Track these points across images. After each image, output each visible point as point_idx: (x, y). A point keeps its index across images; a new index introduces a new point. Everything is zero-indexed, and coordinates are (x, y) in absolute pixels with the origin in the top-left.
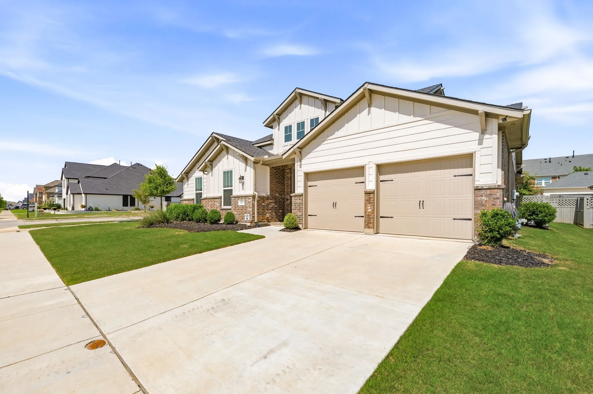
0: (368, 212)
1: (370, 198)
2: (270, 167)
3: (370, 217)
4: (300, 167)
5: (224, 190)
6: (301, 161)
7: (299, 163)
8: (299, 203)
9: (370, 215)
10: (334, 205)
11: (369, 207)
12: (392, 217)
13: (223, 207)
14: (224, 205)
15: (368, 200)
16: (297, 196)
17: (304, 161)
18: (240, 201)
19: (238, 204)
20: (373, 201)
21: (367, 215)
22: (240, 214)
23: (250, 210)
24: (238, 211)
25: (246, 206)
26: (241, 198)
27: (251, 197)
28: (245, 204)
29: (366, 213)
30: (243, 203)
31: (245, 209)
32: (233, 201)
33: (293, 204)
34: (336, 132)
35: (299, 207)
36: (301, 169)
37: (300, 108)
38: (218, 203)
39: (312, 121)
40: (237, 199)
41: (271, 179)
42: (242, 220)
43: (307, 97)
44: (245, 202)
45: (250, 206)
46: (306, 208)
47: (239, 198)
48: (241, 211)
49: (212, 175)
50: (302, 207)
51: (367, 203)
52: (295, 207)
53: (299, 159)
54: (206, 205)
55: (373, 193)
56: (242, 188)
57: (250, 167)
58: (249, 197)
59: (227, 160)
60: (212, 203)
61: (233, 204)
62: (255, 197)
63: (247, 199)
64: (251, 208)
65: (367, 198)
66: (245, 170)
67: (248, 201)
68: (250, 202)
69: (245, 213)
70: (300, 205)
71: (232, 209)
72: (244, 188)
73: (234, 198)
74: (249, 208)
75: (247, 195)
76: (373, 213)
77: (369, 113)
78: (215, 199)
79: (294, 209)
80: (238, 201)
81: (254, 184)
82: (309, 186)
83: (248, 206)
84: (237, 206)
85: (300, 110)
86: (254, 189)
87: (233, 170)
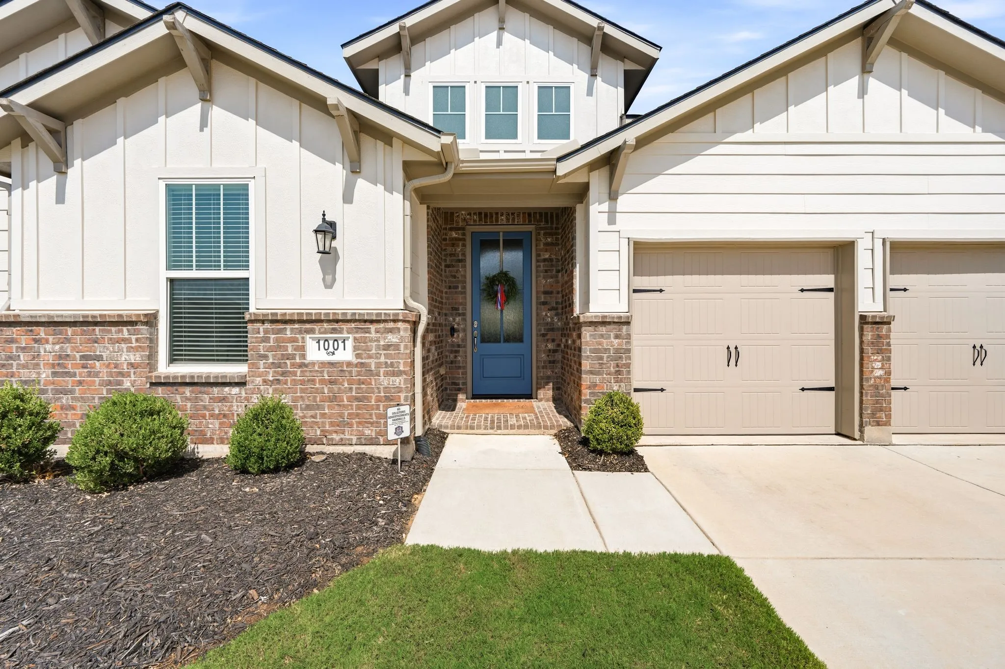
0: (875, 378)
1: (879, 337)
2: (428, 208)
3: (881, 392)
4: (612, 221)
5: (172, 281)
6: (613, 196)
7: (605, 206)
8: (617, 351)
9: (880, 388)
10: (733, 355)
11: (878, 363)
12: (905, 389)
13: (164, 368)
14: (173, 359)
15: (872, 343)
16: (609, 323)
17: (623, 202)
18: (313, 339)
19: (303, 356)
20: (889, 344)
21: (871, 386)
22: (318, 407)
23: (397, 384)
24: (302, 391)
25: (362, 365)
26: (325, 325)
27: (404, 321)
28: (358, 356)
29: (868, 380)
30: (345, 354)
31: (361, 382)
32: (266, 340)
33: (586, 352)
34: (757, 126)
35: (618, 366)
36: (612, 228)
37: (499, 43)
38: (129, 349)
39: (544, 91)
40: (292, 329)
41: (429, 253)
42: (334, 436)
43: (527, 15)
44: (355, 348)
45: (392, 365)
46: (622, 370)
47: (308, 326)
48: (326, 391)
49: (60, 198)
50: (628, 366)
51: (868, 349)
52: (597, 366)
53: (605, 189)
54: (10, 358)
55: (889, 323)
56: (324, 279)
57: (380, 187)
58: (391, 325)
59: (202, 130)
60: (73, 349)
61: (265, 357)
62: (415, 324)
63: (373, 335)
64: (399, 373)
65: (869, 336)
66: (348, 198)
67: (382, 343)
68: (396, 347)
69: (358, 399)
70: (621, 358)
71: (259, 380)
72: (334, 280)
73: (263, 322)
74: (387, 374)
75: (377, 314)
76: (887, 380)
77: (862, 92)
78: (97, 329)
79: (591, 372)
80: (295, 340)
81: (408, 265)
82: (635, 291)
83: (379, 365)
84: (293, 365)
85: (498, 47)
86: (408, 285)
87: (252, 184)
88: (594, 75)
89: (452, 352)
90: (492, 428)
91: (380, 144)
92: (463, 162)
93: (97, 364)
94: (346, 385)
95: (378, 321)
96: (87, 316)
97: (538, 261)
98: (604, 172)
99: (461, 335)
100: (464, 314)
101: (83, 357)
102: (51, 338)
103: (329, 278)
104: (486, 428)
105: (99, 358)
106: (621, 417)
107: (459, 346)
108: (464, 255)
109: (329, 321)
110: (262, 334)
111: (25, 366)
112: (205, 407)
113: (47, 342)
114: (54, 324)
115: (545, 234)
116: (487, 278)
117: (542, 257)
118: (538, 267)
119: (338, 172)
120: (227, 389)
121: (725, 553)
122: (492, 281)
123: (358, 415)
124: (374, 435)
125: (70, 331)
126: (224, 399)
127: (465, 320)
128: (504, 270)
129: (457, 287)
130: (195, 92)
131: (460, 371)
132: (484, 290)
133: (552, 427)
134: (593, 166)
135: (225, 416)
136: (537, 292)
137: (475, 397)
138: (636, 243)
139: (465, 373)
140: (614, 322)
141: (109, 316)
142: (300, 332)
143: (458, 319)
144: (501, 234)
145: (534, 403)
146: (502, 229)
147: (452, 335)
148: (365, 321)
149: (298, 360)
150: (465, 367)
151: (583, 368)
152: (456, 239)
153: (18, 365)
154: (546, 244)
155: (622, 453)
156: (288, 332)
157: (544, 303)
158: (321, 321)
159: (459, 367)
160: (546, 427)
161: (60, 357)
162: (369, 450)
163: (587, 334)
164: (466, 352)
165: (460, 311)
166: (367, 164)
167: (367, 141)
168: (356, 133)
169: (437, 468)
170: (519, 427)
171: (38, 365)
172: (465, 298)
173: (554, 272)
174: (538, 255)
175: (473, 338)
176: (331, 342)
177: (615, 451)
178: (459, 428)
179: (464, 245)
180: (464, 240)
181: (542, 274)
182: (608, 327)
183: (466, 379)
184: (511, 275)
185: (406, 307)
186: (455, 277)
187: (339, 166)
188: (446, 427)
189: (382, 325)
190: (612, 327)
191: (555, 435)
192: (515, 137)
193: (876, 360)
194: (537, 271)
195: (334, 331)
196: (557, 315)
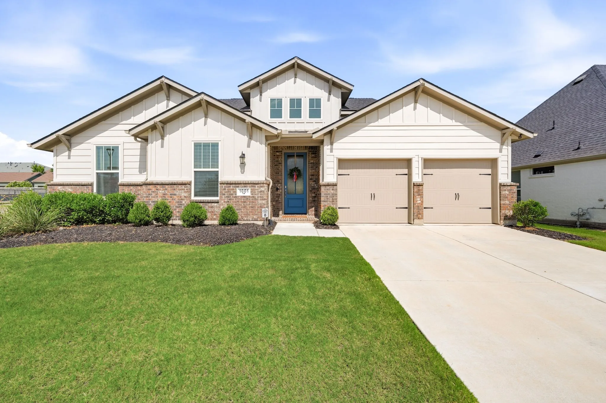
0: (418, 204)
1: (419, 190)
2: (270, 147)
3: (420, 209)
4: (331, 151)
5: (195, 172)
6: (332, 144)
7: (329, 147)
8: (332, 194)
9: (419, 207)
10: (373, 196)
12: (432, 208)
13: (193, 198)
14: (195, 196)
15: (417, 192)
16: (330, 185)
17: (335, 145)
18: (239, 189)
19: (236, 194)
20: (422, 192)
21: (416, 206)
22: (240, 209)
23: (264, 203)
24: (235, 204)
25: (253, 197)
26: (242, 185)
27: (266, 184)
28: (252, 194)
29: (415, 204)
30: (248, 194)
31: (253, 202)
32: (225, 189)
33: (322, 195)
34: (379, 120)
35: (333, 199)
36: (332, 154)
37: (295, 82)
38: (184, 192)
39: (311, 101)
40: (232, 186)
41: (271, 162)
42: (245, 218)
43: (305, 72)
44: (251, 192)
45: (262, 197)
46: (334, 200)
47: (237, 185)
48: (242, 205)
49: (162, 146)
50: (336, 199)
51: (416, 194)
52: (326, 199)
53: (329, 142)
54: (149, 194)
55: (422, 185)
56: (241, 171)
57: (258, 143)
58: (262, 185)
59: (205, 126)
60: (168, 192)
61: (224, 194)
62: (269, 185)
63: (256, 188)
64: (265, 199)
65: (416, 190)
66: (249, 146)
67: (259, 190)
68: (263, 192)
69: (252, 207)
70: (334, 196)
71: (222, 201)
72: (244, 171)
73: (224, 184)
74: (260, 200)
75: (258, 182)
76: (422, 204)
77: (415, 108)
78: (175, 186)
79: (324, 201)
80: (233, 189)
81: (267, 167)
82: (339, 175)
83: (258, 197)
84: (233, 197)
85: (294, 84)
86: (266, 173)
87: (220, 143)
88: (330, 94)
89: (277, 197)
90: (292, 221)
91: (258, 130)
92: (283, 134)
93: (175, 196)
94: (248, 203)
95: (258, 184)
96: (173, 182)
97: (309, 163)
98: (329, 136)
99: (280, 191)
100: (281, 183)
101: (171, 194)
102: (161, 189)
103: (243, 171)
104: (290, 221)
105: (175, 195)
106: (331, 213)
107: (279, 195)
108: (281, 161)
109: (244, 184)
110: (224, 188)
111: (154, 197)
112: (207, 209)
113: (160, 190)
114: (162, 184)
115: (311, 153)
116: (290, 170)
117: (311, 162)
118: (309, 165)
119: (246, 138)
120: (213, 204)
121: (347, 237)
122: (292, 171)
123: (252, 212)
124: (257, 218)
125: (167, 186)
126: (212, 207)
127: (282, 185)
128: (296, 167)
129: (279, 173)
130: (203, 115)
131: (280, 204)
132: (289, 174)
133: (312, 220)
134: (325, 134)
135: (212, 212)
136: (309, 175)
137: (285, 214)
138: (339, 159)
139: (282, 205)
140: (332, 185)
141: (179, 182)
142: (235, 187)
143: (279, 185)
144: (295, 153)
145: (307, 216)
146: (295, 151)
147: (277, 191)
148: (254, 184)
149: (234, 195)
150: (281, 203)
151: (321, 200)
152: (278, 155)
153: (152, 197)
154: (312, 157)
155: (331, 225)
156: (231, 187)
157: (311, 179)
158: (241, 184)
159: (280, 203)
160: (310, 221)
161: (164, 194)
162: (255, 222)
163: (323, 189)
164: (282, 197)
165: (280, 182)
166: (254, 136)
167: (255, 130)
168: (251, 127)
169: (275, 228)
170: (301, 220)
171: (158, 197)
172: (282, 177)
173: (315, 168)
174: (309, 161)
175: (285, 192)
176: (244, 190)
177: (329, 224)
178: (281, 220)
179: (281, 158)
180: (282, 155)
181: (310, 168)
182: (330, 186)
183: (282, 207)
184: (299, 168)
185: (266, 180)
186: (278, 169)
187: (246, 137)
188: (277, 220)
189: (259, 185)
190: (331, 186)
191: (313, 223)
192: (300, 117)
193: (418, 198)
194: (309, 167)
195: (245, 187)
196: (316, 183)
